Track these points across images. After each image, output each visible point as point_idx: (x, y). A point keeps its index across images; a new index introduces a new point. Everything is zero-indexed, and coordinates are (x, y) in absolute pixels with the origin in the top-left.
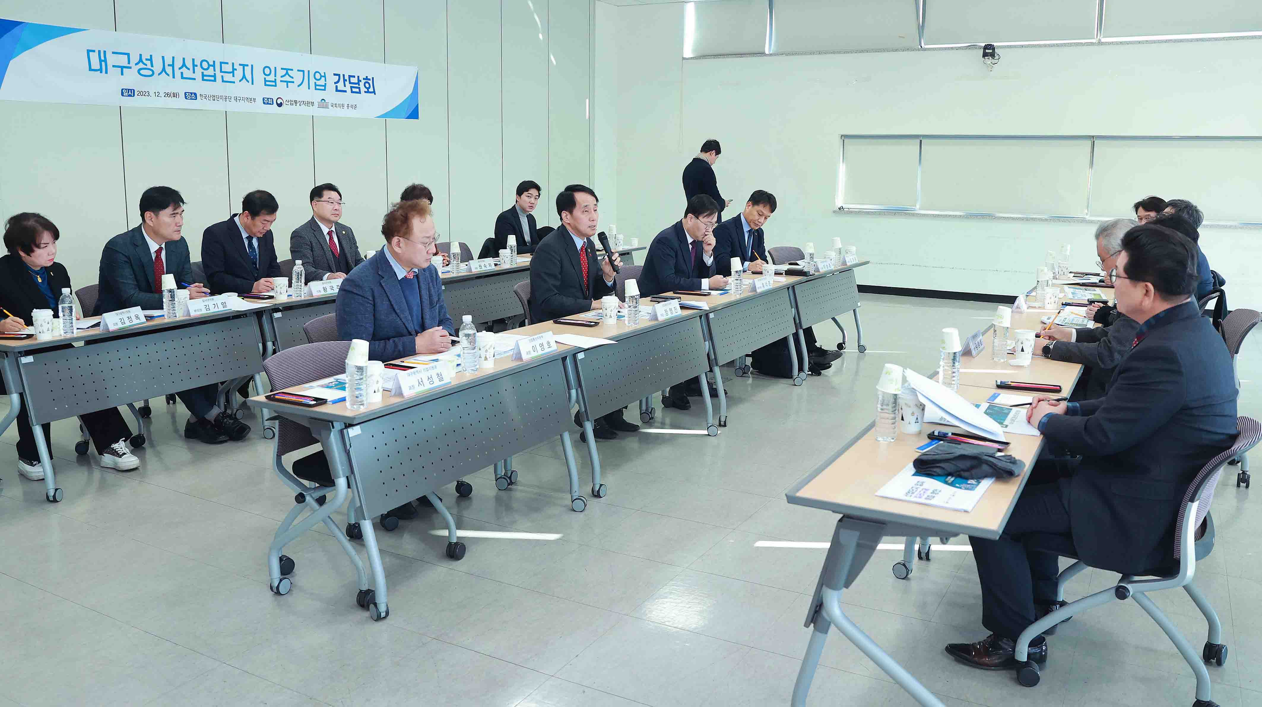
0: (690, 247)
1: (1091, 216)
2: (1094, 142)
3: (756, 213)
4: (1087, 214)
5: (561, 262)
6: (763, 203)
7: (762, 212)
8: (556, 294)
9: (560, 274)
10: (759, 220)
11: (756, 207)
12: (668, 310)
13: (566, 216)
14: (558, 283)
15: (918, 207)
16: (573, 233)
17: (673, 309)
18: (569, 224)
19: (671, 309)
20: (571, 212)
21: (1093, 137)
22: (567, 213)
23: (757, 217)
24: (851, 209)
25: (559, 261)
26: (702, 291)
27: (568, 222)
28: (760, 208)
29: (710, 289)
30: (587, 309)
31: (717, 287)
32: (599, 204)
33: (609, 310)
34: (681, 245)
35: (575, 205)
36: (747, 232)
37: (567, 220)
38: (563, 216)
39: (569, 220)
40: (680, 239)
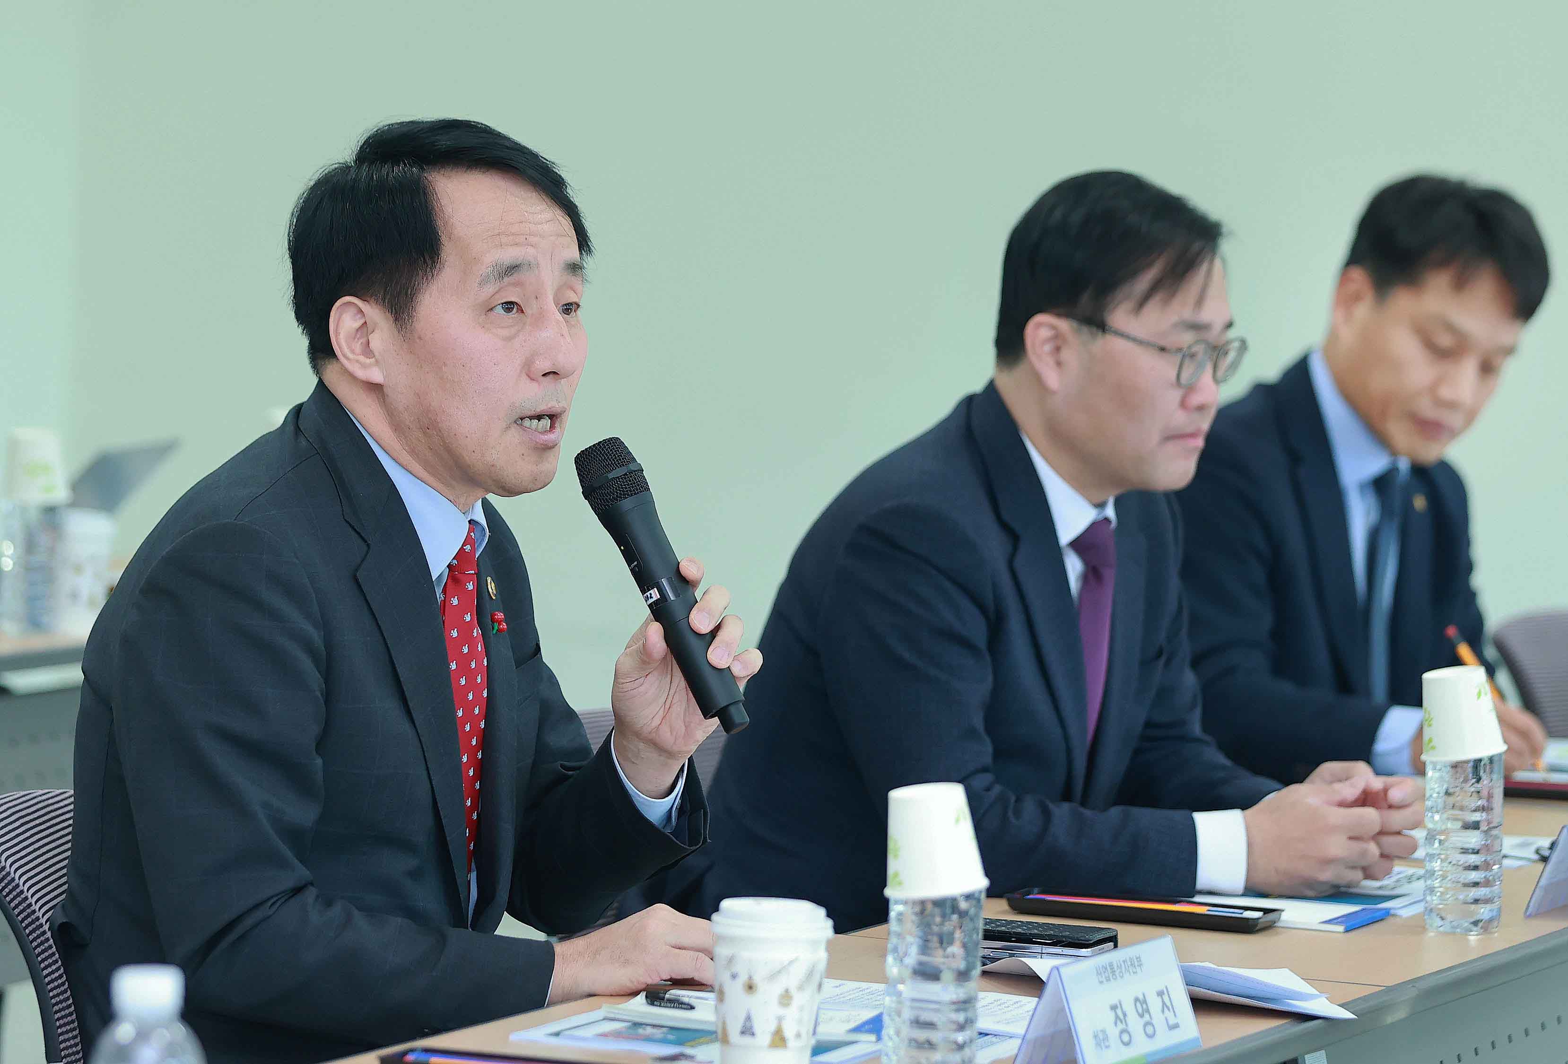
0: (1074, 566)
8: (297, 890)
12: (1129, 1007)
13: (364, 328)
14: (301, 813)
16: (406, 458)
17: (1155, 1004)
18: (375, 388)
19: (1141, 1002)
20: (399, 310)
22: (373, 312)
26: (1198, 899)
27: (376, 376)
32: (590, 263)
33: (769, 993)
34: (1019, 562)
35: (432, 258)
36: (1362, 487)
37: (364, 366)
38: (337, 334)
39: (377, 361)
40: (1006, 516)
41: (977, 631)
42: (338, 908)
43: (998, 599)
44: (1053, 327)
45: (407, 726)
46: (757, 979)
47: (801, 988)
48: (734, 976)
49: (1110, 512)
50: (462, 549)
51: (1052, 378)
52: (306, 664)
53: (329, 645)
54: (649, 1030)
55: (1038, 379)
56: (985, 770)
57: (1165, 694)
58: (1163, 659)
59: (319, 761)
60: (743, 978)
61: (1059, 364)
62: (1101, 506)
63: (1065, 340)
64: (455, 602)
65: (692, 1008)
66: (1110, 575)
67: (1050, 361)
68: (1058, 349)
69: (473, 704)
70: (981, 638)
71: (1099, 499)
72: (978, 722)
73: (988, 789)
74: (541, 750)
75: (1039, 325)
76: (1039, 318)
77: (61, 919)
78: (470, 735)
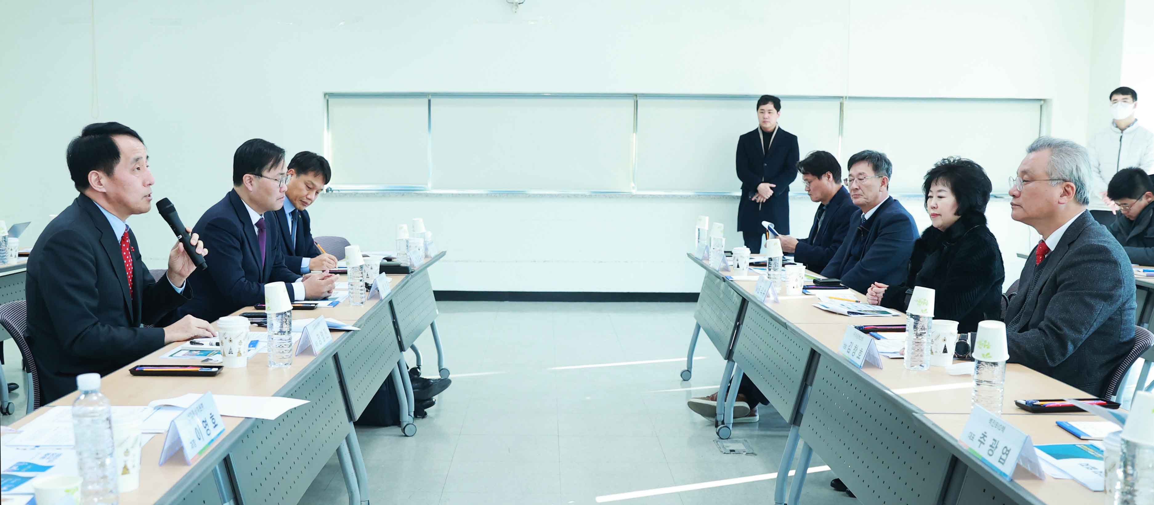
0: (256, 229)
1: (638, 190)
2: (637, 101)
3: (303, 186)
4: (633, 188)
5: (97, 265)
6: (312, 171)
7: (313, 184)
8: (96, 324)
9: (97, 286)
10: (309, 197)
11: (303, 178)
12: (319, 334)
13: (99, 178)
14: (94, 303)
15: (430, 185)
18: (105, 194)
20: (109, 172)
21: (636, 95)
22: (101, 174)
23: (305, 192)
24: (342, 190)
25: (91, 261)
26: (295, 302)
27: (104, 190)
28: (310, 177)
29: (306, 300)
30: (159, 343)
31: (317, 295)
33: (235, 342)
34: (245, 229)
35: (118, 158)
36: (289, 214)
37: (100, 188)
38: (91, 180)
39: (104, 187)
40: (241, 219)
41: (238, 245)
42: (106, 327)
43: (242, 238)
44: (250, 177)
45: (116, 278)
46: (232, 339)
47: (244, 340)
48: (226, 338)
49: (263, 217)
50: (125, 232)
51: (250, 188)
52: (91, 265)
53: (96, 258)
54: (195, 352)
55: (247, 188)
56: (243, 277)
57: (277, 256)
58: (276, 250)
59: (97, 290)
60: (228, 339)
61: (251, 185)
62: (261, 215)
63: (252, 179)
64: (124, 245)
65: (203, 344)
66: (265, 230)
67: (250, 184)
68: (251, 182)
69: (130, 271)
70: (239, 247)
71: (261, 214)
72: (241, 266)
73: (245, 281)
74: (144, 281)
75: (246, 176)
76: (246, 175)
77: (27, 335)
78: (130, 279)
